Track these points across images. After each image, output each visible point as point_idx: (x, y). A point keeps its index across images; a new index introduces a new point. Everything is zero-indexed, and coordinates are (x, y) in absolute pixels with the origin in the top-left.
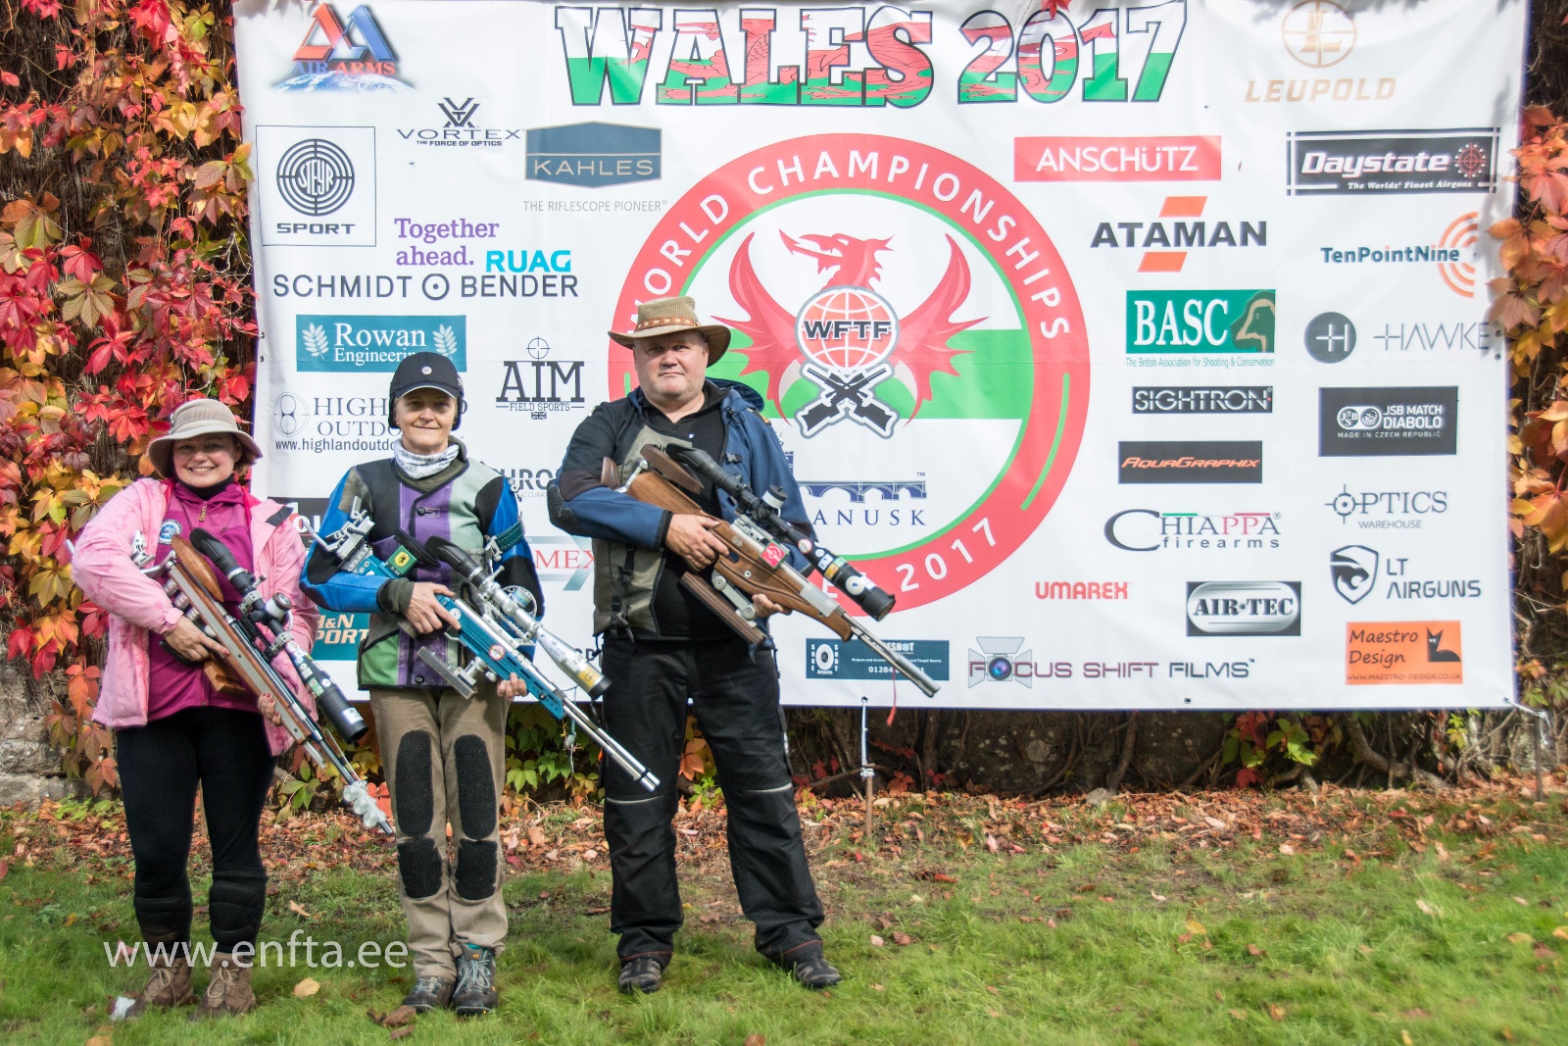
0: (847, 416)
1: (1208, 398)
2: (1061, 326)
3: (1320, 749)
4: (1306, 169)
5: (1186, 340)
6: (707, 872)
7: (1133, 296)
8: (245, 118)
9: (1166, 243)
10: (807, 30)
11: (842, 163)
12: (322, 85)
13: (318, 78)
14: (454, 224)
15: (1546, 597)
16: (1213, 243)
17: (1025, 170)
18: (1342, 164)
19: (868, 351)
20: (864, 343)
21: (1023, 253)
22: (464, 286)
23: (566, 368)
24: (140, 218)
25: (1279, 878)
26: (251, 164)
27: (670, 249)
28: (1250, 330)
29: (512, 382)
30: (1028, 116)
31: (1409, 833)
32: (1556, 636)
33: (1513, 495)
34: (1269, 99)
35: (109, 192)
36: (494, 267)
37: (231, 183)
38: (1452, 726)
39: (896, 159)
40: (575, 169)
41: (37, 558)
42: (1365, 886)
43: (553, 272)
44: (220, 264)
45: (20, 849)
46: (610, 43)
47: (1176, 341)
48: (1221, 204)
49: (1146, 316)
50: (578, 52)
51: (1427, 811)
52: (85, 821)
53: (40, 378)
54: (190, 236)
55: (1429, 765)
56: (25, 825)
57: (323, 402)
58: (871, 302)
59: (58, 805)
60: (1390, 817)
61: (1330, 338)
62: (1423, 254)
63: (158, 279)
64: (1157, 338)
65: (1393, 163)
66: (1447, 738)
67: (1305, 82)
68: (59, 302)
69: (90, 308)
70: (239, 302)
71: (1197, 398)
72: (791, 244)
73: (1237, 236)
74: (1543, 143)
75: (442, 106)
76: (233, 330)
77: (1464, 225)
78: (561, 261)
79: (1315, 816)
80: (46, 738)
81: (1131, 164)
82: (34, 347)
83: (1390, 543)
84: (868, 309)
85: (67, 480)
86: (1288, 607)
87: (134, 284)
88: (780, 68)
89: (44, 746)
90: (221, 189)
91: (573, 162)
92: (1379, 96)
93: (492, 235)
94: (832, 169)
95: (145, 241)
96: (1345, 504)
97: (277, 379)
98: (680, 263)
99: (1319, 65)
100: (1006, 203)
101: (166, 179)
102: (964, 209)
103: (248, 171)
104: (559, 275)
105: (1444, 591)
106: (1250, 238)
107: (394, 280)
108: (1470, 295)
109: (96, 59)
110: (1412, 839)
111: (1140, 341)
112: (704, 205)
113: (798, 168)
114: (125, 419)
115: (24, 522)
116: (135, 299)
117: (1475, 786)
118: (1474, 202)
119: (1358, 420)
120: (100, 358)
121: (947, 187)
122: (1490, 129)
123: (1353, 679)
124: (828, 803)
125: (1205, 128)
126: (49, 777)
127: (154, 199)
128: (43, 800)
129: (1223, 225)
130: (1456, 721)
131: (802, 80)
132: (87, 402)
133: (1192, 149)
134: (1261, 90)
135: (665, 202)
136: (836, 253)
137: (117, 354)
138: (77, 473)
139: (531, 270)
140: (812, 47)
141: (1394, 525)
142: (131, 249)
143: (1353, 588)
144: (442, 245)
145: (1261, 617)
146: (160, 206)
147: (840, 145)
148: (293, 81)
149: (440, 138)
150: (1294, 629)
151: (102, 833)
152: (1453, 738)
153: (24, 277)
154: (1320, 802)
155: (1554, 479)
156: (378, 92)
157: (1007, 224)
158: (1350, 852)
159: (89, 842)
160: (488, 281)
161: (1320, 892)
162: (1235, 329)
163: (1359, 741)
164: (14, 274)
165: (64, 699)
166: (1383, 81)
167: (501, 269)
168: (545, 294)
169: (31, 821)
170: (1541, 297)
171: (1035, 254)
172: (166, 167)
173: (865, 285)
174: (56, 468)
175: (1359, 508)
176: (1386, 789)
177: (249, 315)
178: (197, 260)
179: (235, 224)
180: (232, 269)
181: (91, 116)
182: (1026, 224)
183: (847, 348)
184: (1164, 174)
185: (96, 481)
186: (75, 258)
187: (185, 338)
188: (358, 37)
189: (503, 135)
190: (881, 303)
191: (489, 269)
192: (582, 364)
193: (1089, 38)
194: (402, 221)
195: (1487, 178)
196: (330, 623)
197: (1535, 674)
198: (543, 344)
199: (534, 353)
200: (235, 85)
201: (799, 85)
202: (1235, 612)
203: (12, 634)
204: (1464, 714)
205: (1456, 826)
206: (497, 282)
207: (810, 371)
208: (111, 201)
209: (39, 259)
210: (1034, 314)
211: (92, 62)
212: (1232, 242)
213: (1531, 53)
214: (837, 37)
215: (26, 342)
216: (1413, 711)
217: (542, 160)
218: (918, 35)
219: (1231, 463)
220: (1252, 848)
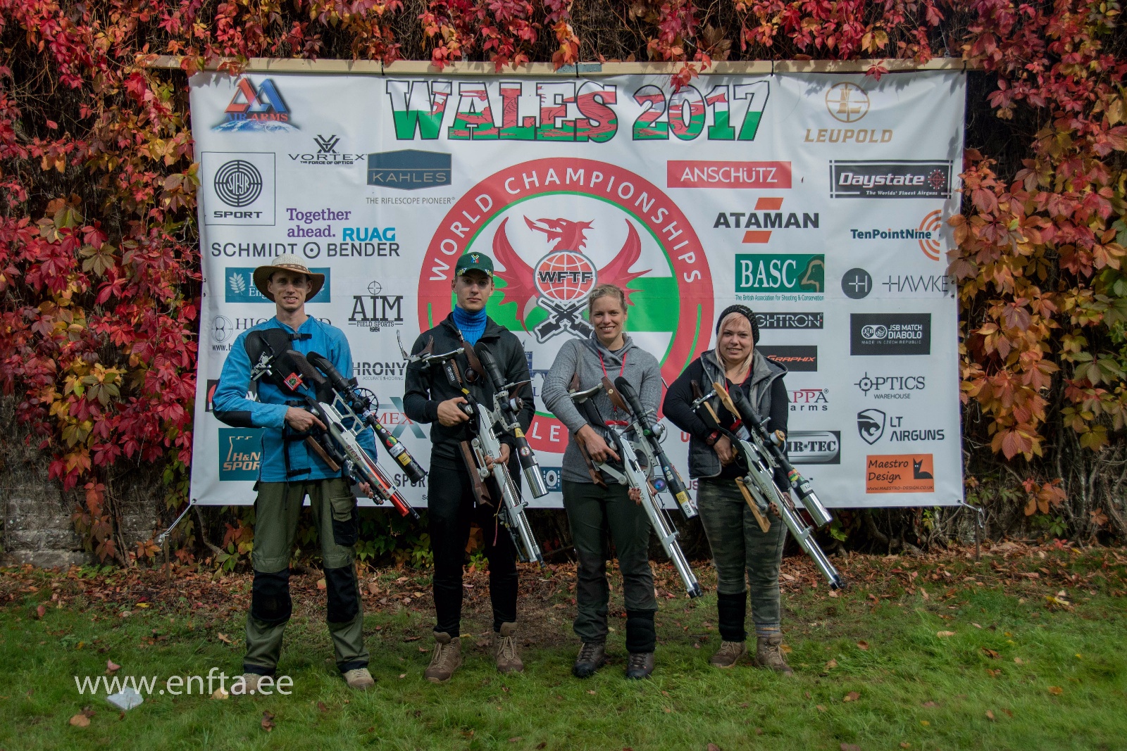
0: (565, 330)
1: (784, 319)
2: (696, 275)
3: (848, 531)
4: (841, 182)
5: (771, 284)
6: (480, 612)
7: (739, 257)
8: (195, 148)
9: (759, 226)
10: (540, 95)
11: (562, 175)
12: (243, 128)
13: (240, 124)
14: (323, 212)
15: (978, 440)
16: (787, 226)
17: (674, 181)
18: (862, 179)
19: (578, 290)
20: (576, 285)
21: (673, 231)
22: (329, 250)
23: (391, 300)
24: (130, 209)
25: (831, 612)
26: (199, 175)
27: (457, 227)
28: (809, 279)
29: (359, 309)
30: (675, 148)
31: (905, 583)
32: (985, 463)
33: (961, 378)
34: (818, 140)
35: (112, 194)
36: (348, 238)
37: (186, 187)
38: (925, 516)
39: (595, 173)
40: (398, 178)
41: (67, 418)
42: (884, 618)
43: (384, 241)
44: (179, 237)
45: (55, 597)
46: (420, 102)
47: (765, 285)
48: (791, 202)
49: (747, 270)
50: (400, 107)
51: (914, 568)
52: (96, 579)
53: (69, 307)
54: (161, 219)
55: (913, 541)
56: (59, 582)
57: (241, 321)
58: (580, 260)
59: (80, 569)
60: (892, 573)
61: (856, 284)
62: (910, 234)
63: (141, 247)
64: (754, 283)
65: (892, 180)
66: (923, 523)
67: (839, 131)
68: (81, 260)
69: (99, 264)
70: (191, 260)
71: (778, 318)
72: (531, 224)
73: (801, 222)
74: (977, 171)
75: (316, 140)
76: (187, 277)
77: (934, 217)
78: (389, 234)
79: (848, 572)
80: (73, 527)
81: (737, 178)
82: (66, 288)
83: (893, 408)
84: (578, 264)
85: (85, 370)
86: (833, 446)
87: (127, 250)
88: (524, 118)
89: (72, 532)
90: (180, 191)
91: (397, 174)
92: (883, 141)
93: (347, 219)
94: (555, 178)
95: (134, 223)
96: (866, 384)
97: (214, 307)
98: (463, 236)
99: (848, 121)
100: (663, 200)
101: (146, 185)
102: (637, 204)
103: (197, 180)
104: (388, 243)
105: (923, 437)
106: (809, 223)
107: (287, 247)
108: (937, 259)
109: (104, 112)
110: (906, 586)
111: (743, 285)
112: (477, 200)
113: (535, 178)
114: (120, 332)
115: (59, 396)
116: (127, 258)
117: (938, 552)
118: (939, 204)
119: (873, 333)
120: (105, 294)
121: (626, 191)
122: (947, 161)
123: (870, 490)
124: (553, 567)
125: (782, 157)
126: (75, 551)
127: (139, 197)
128: (71, 566)
129: (793, 215)
130: (927, 513)
131: (538, 125)
132: (98, 322)
133: (774, 169)
134: (814, 135)
135: (454, 198)
136: (559, 230)
137: (115, 292)
138: (92, 365)
139: (371, 240)
140: (544, 105)
141: (895, 396)
142: (126, 228)
143: (871, 435)
144: (315, 225)
145: (817, 452)
146: (142, 201)
147: (560, 165)
148: (224, 125)
149: (315, 159)
150: (836, 460)
151: (106, 587)
152: (926, 524)
153: (60, 245)
154: (849, 563)
155: (984, 369)
156: (277, 131)
157: (663, 213)
158: (872, 596)
159: (98, 593)
160: (344, 247)
161: (857, 622)
162: (800, 278)
163: (872, 526)
164: (53, 244)
165: (84, 504)
166: (885, 132)
167: (352, 239)
168: (379, 255)
169: (63, 579)
170: (978, 261)
171: (680, 232)
172: (147, 177)
173: (576, 250)
174: (79, 362)
175: (874, 387)
176: (887, 555)
177: (197, 267)
178: (165, 235)
179: (189, 213)
180: (187, 240)
181: (102, 147)
182: (675, 213)
183: (565, 288)
184: (756, 184)
185: (103, 370)
186: (91, 233)
187: (157, 282)
188: (265, 98)
189: (354, 157)
190: (586, 261)
191: (344, 239)
192: (402, 297)
193: (712, 102)
194: (292, 210)
195: (946, 190)
196: (246, 458)
197: (973, 485)
198: (377, 286)
199: (372, 291)
200: (190, 128)
201: (536, 128)
202: (801, 450)
203: (52, 464)
204: (932, 509)
205: (931, 577)
206: (349, 247)
207: (542, 302)
208: (114, 199)
209: (69, 234)
210: (679, 268)
211: (101, 114)
212: (798, 226)
213: (968, 118)
214: (559, 100)
215: (60, 286)
216: (902, 508)
217: (377, 173)
218: (608, 99)
219: (799, 359)
220: (812, 593)
